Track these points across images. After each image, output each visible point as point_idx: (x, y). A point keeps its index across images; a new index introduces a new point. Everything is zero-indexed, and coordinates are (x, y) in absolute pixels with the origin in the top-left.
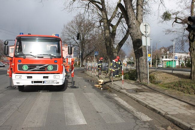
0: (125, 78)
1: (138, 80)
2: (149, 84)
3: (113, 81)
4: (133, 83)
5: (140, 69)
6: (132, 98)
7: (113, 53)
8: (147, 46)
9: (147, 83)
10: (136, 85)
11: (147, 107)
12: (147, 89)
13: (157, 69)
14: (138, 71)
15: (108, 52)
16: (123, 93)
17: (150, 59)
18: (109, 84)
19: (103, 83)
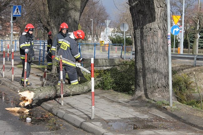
0: (101, 86)
1: (140, 93)
2: (173, 104)
4: (126, 100)
5: (146, 59)
7: (67, 10)
9: (165, 101)
10: (132, 106)
12: (166, 121)
13: (198, 59)
14: (139, 65)
15: (53, 7)
17: (177, 29)
18: (51, 106)
19: (34, 101)
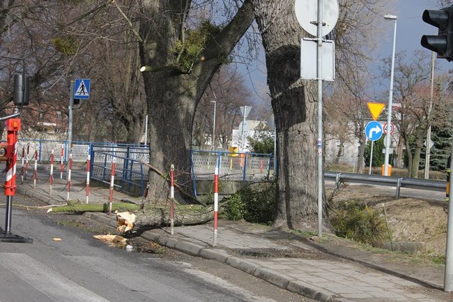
3: (176, 225)
4: (262, 231)
5: (292, 173)
6: (244, 270)
8: (320, 82)
9: (313, 231)
11: (289, 287)
12: (309, 252)
15: (153, 89)
16: (214, 259)
18: (157, 234)
19: (135, 227)
